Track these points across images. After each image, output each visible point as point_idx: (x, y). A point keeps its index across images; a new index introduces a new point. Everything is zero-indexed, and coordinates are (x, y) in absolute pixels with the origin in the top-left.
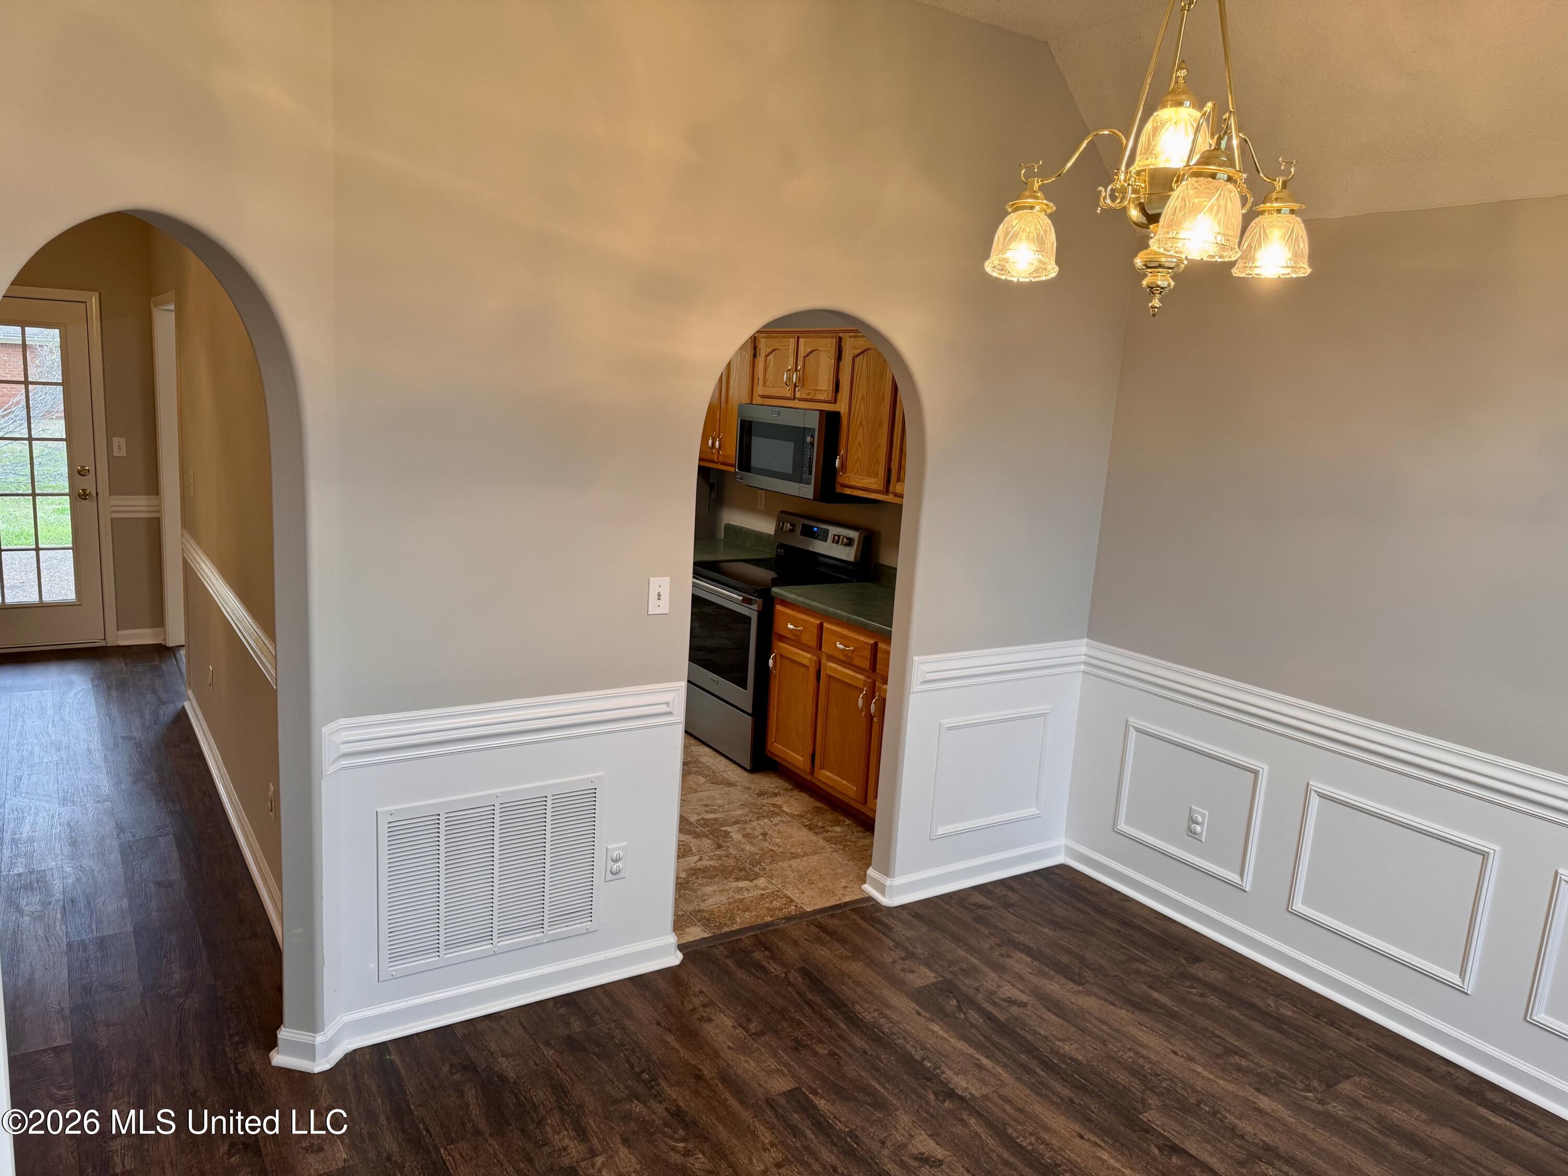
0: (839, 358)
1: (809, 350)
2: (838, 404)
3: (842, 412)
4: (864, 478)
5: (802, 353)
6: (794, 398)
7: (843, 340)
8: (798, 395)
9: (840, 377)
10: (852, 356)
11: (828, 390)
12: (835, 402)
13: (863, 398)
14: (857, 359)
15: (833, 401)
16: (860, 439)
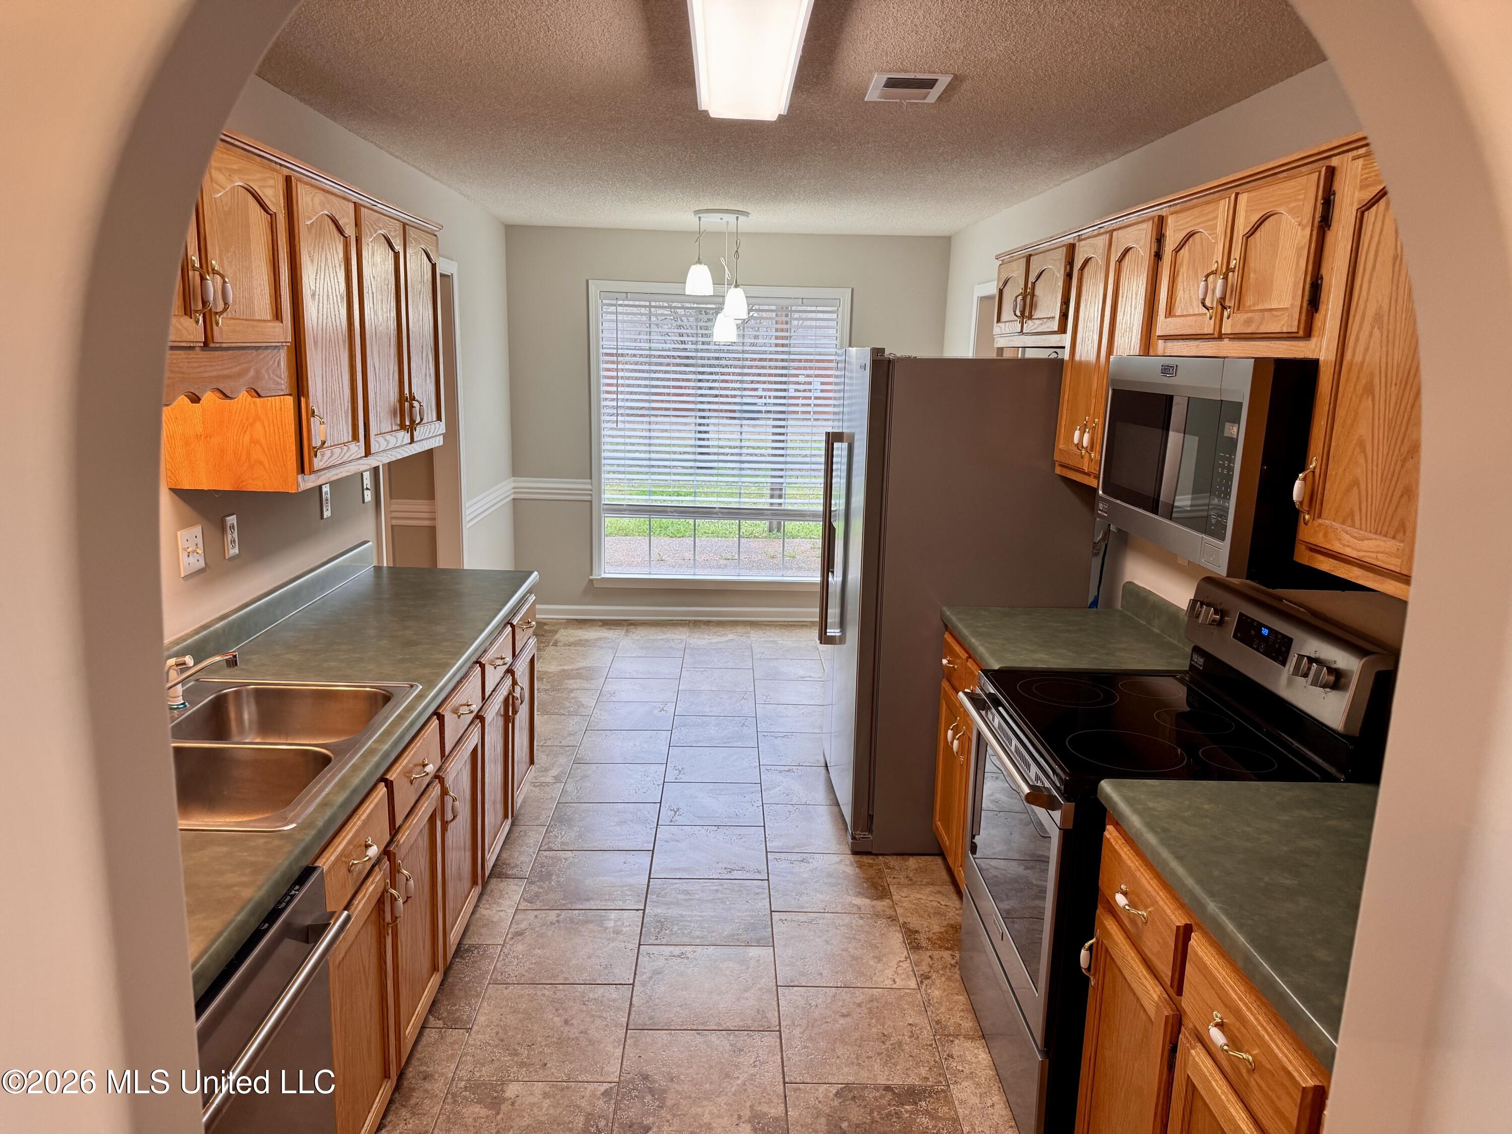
0: (1324, 222)
1: (1255, 218)
2: (1314, 340)
3: (1322, 359)
4: (1367, 534)
5: (1241, 228)
6: (1221, 337)
7: (1337, 173)
8: (1226, 329)
9: (1324, 272)
10: (1355, 207)
11: (1292, 305)
12: (1308, 333)
13: (1378, 318)
14: (1370, 215)
15: (1301, 333)
16: (1363, 430)
